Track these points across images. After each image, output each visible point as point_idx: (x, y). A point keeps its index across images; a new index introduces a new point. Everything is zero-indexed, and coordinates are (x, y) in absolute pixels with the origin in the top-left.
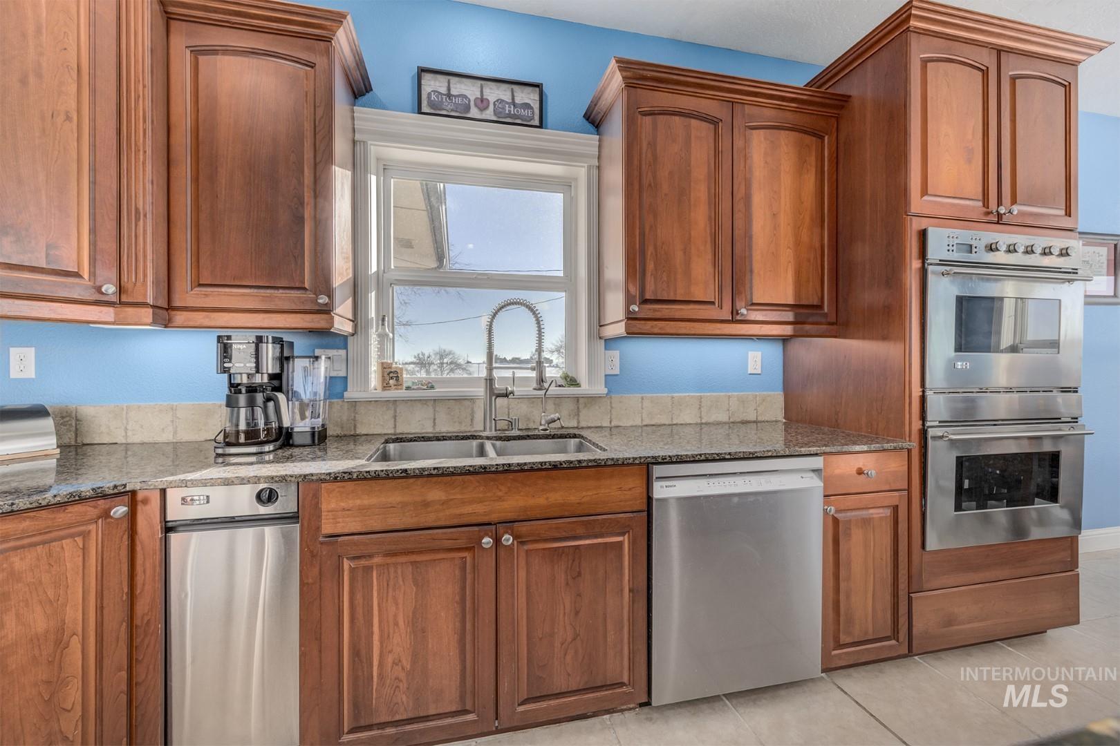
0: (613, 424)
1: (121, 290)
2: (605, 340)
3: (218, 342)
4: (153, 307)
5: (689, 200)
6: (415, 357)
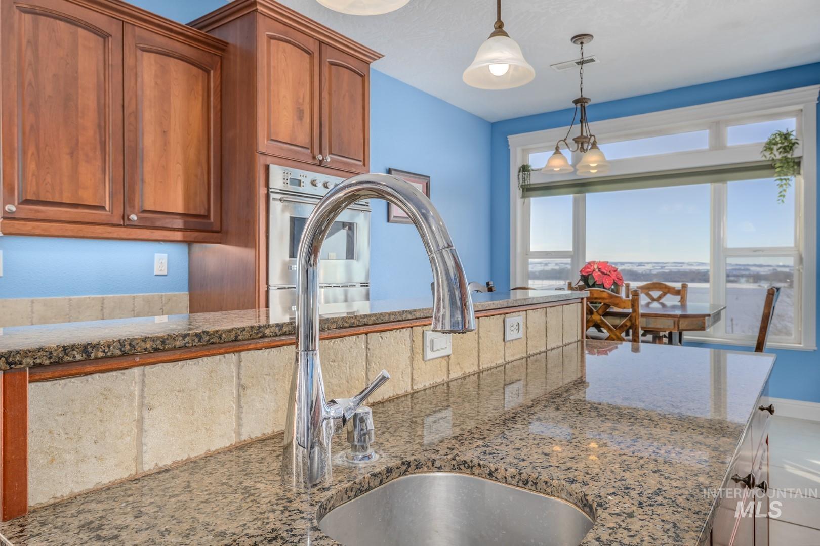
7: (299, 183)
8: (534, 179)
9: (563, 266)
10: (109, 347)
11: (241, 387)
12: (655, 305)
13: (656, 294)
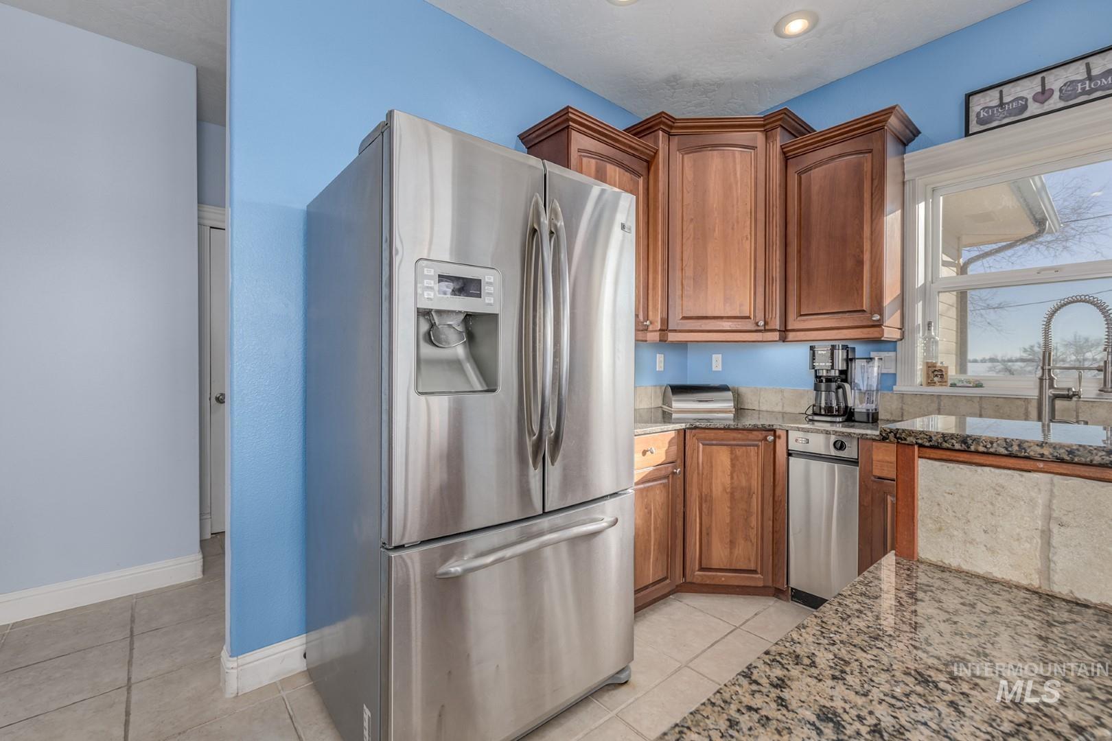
1: (766, 323)
3: (811, 350)
4: (779, 331)
6: (1025, 351)
10: (992, 443)
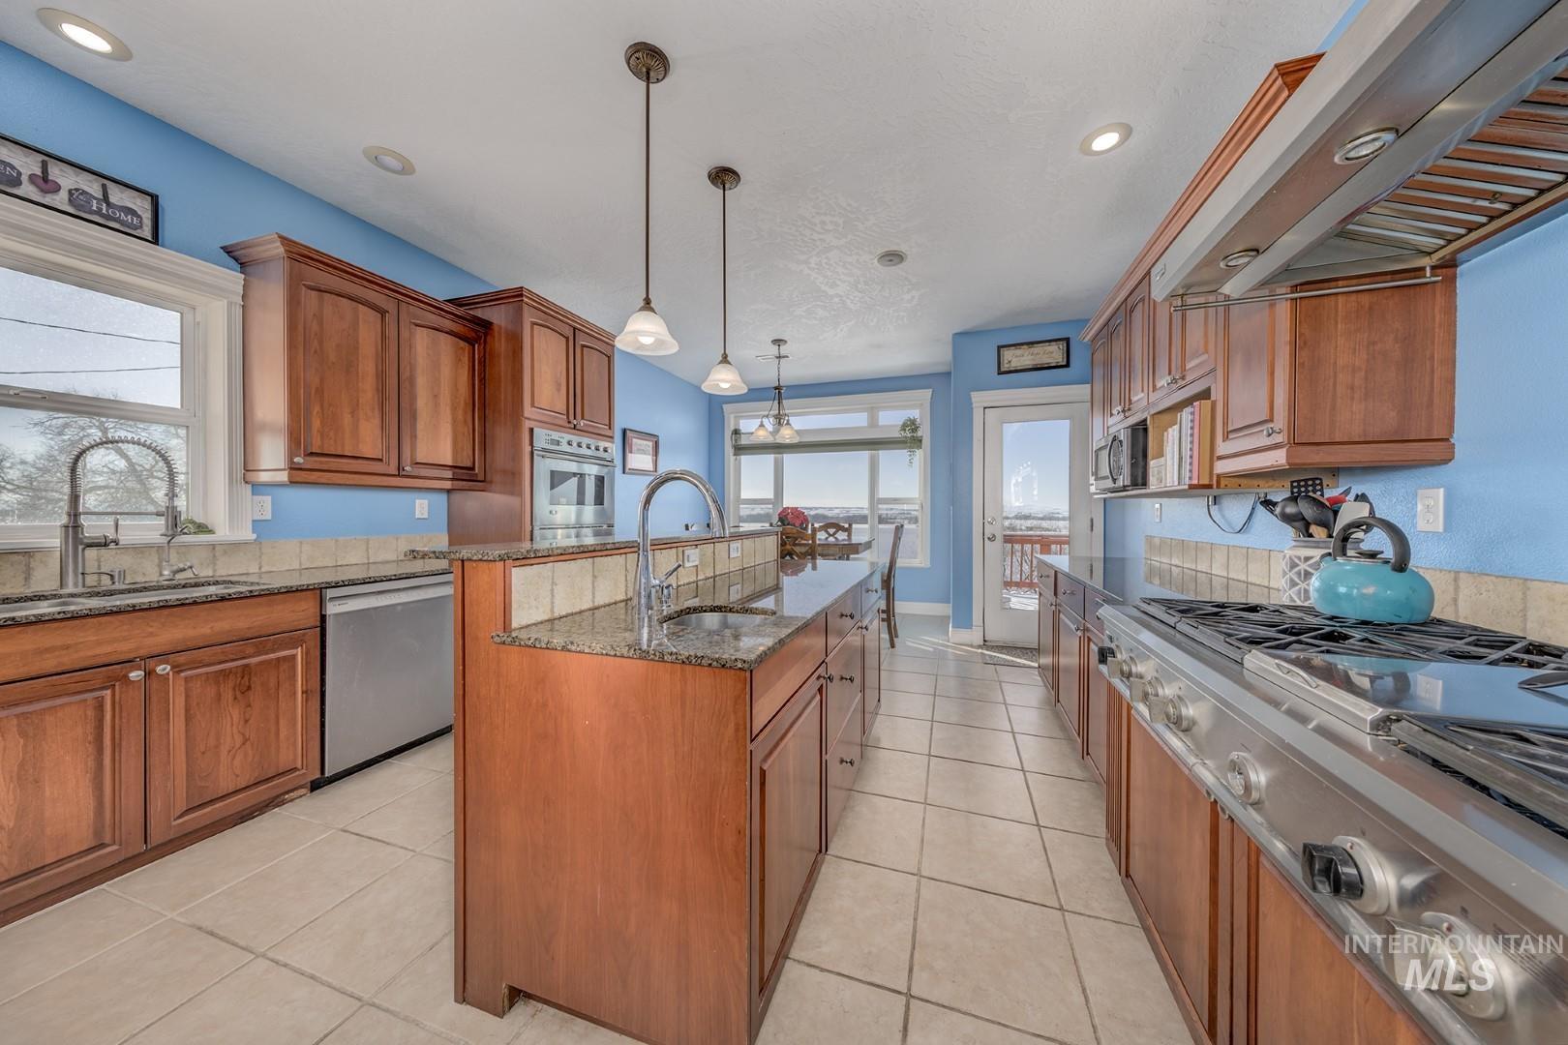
0: (263, 570)
2: (253, 485)
5: (358, 373)
7: (558, 443)
8: (744, 441)
9: (767, 511)
11: (594, 577)
12: (831, 539)
13: (831, 531)
